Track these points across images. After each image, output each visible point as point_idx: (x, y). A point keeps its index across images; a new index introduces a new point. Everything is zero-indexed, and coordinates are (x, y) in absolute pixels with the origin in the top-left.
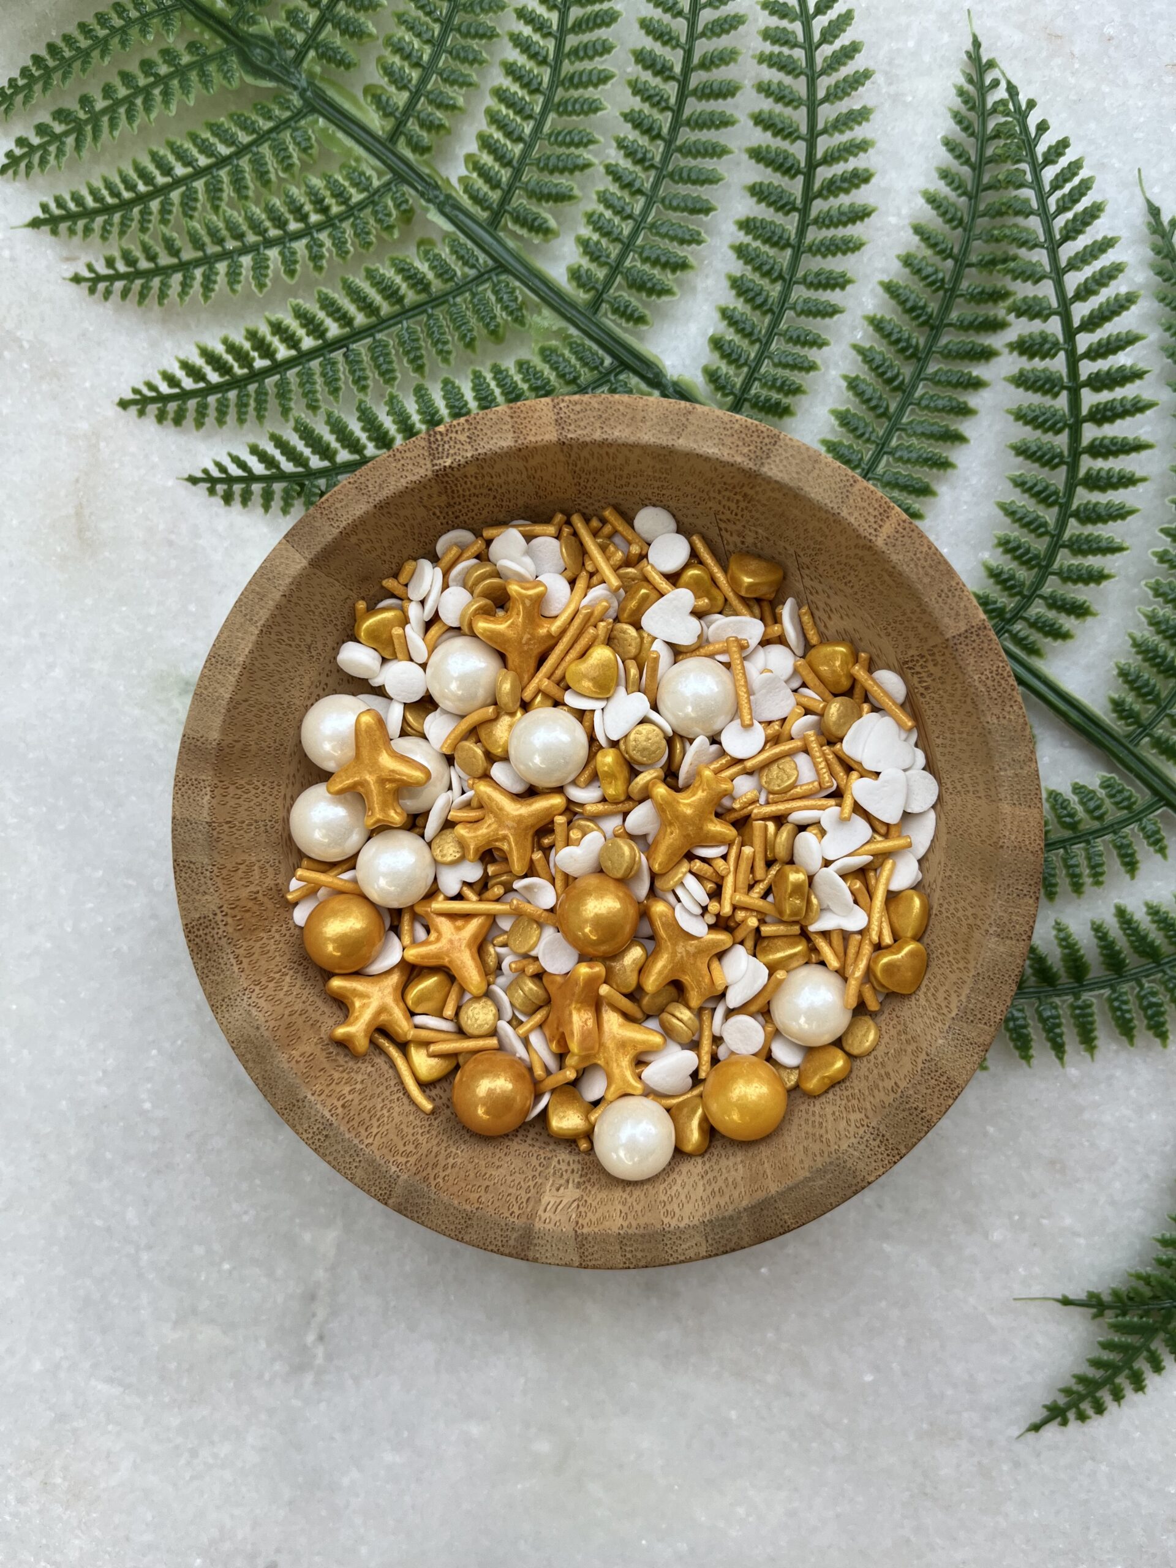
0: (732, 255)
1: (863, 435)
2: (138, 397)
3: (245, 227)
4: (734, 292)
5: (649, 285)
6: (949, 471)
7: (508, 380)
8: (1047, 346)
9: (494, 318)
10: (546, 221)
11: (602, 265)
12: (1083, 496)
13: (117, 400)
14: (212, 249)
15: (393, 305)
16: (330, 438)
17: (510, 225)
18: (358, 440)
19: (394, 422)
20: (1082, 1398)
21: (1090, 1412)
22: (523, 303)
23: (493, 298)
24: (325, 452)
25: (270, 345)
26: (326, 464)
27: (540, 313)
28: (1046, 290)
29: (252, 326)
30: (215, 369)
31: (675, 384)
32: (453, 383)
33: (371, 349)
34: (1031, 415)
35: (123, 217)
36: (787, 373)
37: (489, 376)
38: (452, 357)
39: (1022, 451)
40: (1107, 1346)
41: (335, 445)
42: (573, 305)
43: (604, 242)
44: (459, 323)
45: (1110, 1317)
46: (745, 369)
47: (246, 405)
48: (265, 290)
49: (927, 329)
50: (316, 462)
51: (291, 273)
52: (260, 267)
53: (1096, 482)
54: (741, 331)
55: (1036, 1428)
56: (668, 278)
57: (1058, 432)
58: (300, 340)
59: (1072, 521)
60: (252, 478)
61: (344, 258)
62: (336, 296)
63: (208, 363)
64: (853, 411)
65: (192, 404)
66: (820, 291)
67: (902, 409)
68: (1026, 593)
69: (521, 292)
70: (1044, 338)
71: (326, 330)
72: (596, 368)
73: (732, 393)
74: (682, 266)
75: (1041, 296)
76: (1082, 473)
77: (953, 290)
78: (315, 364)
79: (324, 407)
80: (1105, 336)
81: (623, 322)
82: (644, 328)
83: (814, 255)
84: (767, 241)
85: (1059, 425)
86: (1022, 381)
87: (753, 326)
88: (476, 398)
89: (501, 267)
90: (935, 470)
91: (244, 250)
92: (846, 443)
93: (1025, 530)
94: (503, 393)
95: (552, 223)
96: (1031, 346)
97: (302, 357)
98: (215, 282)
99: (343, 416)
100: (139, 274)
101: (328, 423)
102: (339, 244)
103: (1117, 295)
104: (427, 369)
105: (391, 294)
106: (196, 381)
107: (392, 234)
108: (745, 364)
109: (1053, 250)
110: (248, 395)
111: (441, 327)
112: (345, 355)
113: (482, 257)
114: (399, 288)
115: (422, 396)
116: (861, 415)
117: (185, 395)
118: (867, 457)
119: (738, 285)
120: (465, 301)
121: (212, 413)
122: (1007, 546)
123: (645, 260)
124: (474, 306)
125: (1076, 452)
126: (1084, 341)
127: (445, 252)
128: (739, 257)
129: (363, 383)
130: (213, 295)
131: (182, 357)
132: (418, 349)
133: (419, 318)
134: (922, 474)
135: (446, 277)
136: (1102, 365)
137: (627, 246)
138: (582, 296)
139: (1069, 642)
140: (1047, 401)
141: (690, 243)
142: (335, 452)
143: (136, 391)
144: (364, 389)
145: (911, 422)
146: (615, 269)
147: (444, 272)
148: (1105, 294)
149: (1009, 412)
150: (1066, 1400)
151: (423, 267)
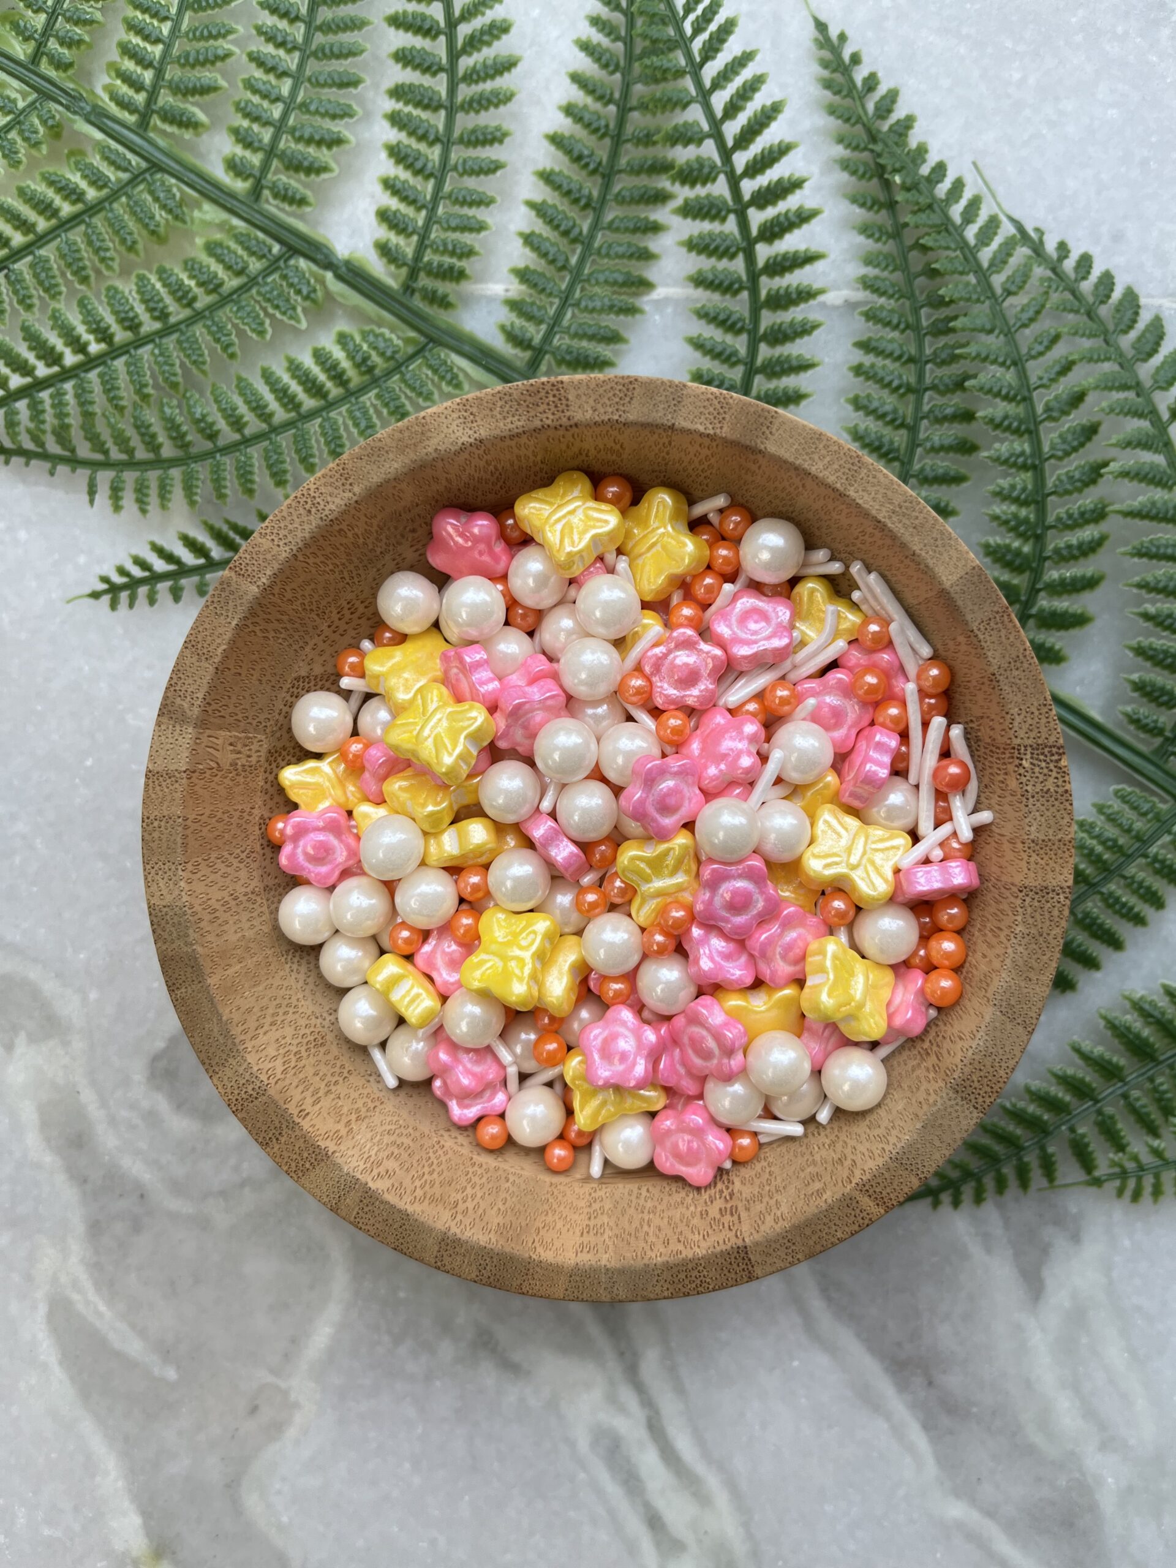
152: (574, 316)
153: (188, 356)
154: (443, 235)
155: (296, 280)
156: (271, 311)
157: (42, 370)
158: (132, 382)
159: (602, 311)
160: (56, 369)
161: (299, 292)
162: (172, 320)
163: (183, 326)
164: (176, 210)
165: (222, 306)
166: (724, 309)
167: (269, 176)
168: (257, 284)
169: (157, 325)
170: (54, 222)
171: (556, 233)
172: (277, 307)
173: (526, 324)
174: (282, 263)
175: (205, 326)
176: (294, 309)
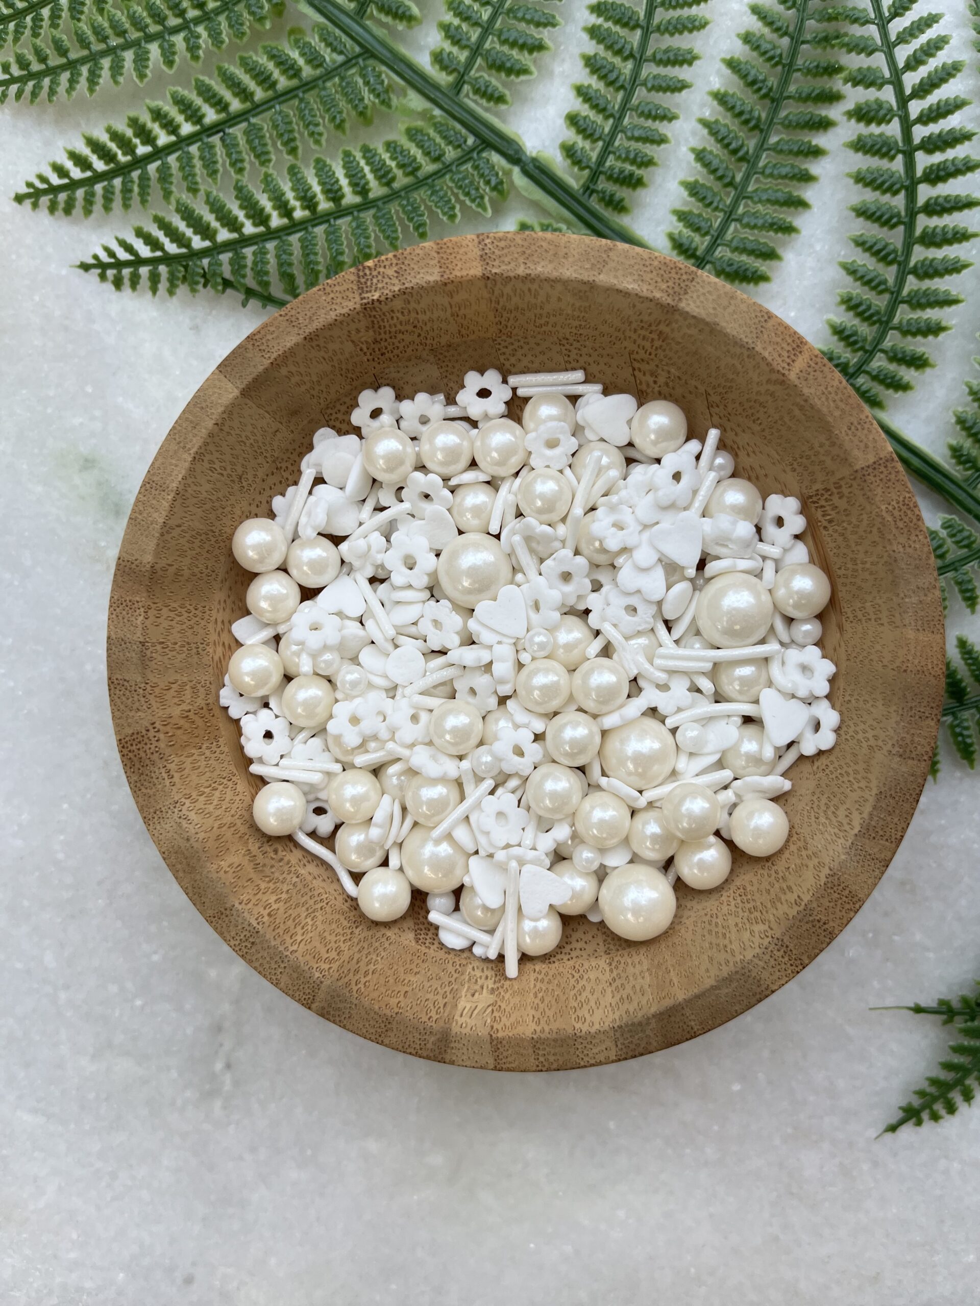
0: (585, 37)
1: (711, 203)
2: (32, 190)
3: (127, 26)
4: (588, 70)
5: (508, 65)
6: (793, 235)
7: (377, 158)
8: (882, 112)
9: (362, 100)
10: (409, 8)
11: (463, 48)
12: (919, 254)
13: (13, 195)
14: (97, 47)
15: (266, 90)
16: (210, 218)
17: (375, 12)
18: (236, 218)
19: (270, 199)
20: (935, 1099)
21: (943, 1112)
22: (389, 86)
23: (360, 81)
24: (205, 232)
25: (150, 131)
26: (207, 243)
27: (405, 95)
28: (879, 61)
29: (133, 114)
30: (100, 157)
31: (534, 160)
32: (325, 162)
33: (246, 133)
34: (869, 178)
35: (17, 25)
36: (639, 145)
37: (358, 155)
38: (323, 140)
39: (863, 212)
40: (958, 1050)
41: (215, 224)
42: (436, 87)
43: (465, 27)
44: (329, 105)
45: (959, 1023)
46: (600, 144)
47: (131, 191)
48: (146, 80)
49: (767, 102)
50: (198, 243)
51: (170, 63)
52: (141, 60)
53: (932, 239)
54: (595, 107)
55: (893, 1128)
56: (525, 58)
57: (896, 193)
58: (178, 126)
59: (911, 279)
60: (139, 261)
61: (219, 48)
62: (212, 83)
63: (94, 151)
64: (701, 181)
65: (80, 193)
66: (669, 67)
67: (747, 178)
68: (868, 348)
69: (387, 76)
70: (879, 104)
71: (203, 116)
72: (459, 146)
73: (588, 167)
74: (539, 47)
75: (874, 66)
76: (918, 232)
77: (791, 64)
78: (194, 149)
79: (202, 188)
80: (935, 102)
81: (484, 102)
82: (503, 107)
83: (662, 34)
84: (617, 22)
85: (895, 187)
86: (860, 146)
87: (608, 102)
88: (347, 176)
89: (368, 53)
90: (780, 235)
91: (126, 46)
92: (696, 211)
93: (866, 288)
94: (372, 171)
95: (415, 10)
96: (868, 112)
97: (182, 142)
98: (99, 76)
99: (221, 195)
100: (31, 76)
101: (208, 202)
102: (215, 36)
103: (944, 65)
104: (300, 151)
105: (264, 80)
106: (83, 171)
107: (263, 25)
108: (600, 138)
109: (883, 25)
110: (132, 181)
111: (312, 109)
112: (222, 139)
113: (349, 43)
114: (271, 74)
115: (295, 174)
116: (709, 185)
117: (74, 185)
118: (716, 224)
119: (592, 64)
120: (334, 85)
121: (99, 200)
122: (851, 304)
123: (504, 42)
124: (343, 89)
125: (912, 213)
126: (915, 108)
127: (315, 40)
128: (592, 38)
129: (239, 165)
130: (97, 88)
131: (70, 148)
132: (291, 131)
133: (292, 102)
134: (768, 238)
135: (315, 63)
136: (934, 129)
137: (487, 30)
138: (443, 79)
139: (909, 393)
140: (884, 164)
141: (545, 25)
142: (215, 232)
143: (29, 185)
144: (241, 171)
145: (756, 191)
146: (476, 51)
147: (314, 59)
148: (933, 64)
149: (849, 175)
150: (921, 1101)
151: (295, 55)
152: (736, 230)
153: (383, 231)
154: (627, 144)
155: (487, 172)
156: (462, 197)
157: (249, 229)
158: (330, 249)
159: (762, 227)
160: (262, 229)
161: (488, 182)
162: (371, 195)
163: (380, 203)
164: (384, 96)
165: (417, 189)
166: (880, 240)
167: (472, 72)
168: (451, 171)
169: (358, 199)
170: (270, 93)
171: (726, 151)
172: (467, 194)
173: (693, 234)
174: (475, 155)
175: (400, 205)
176: (482, 197)
